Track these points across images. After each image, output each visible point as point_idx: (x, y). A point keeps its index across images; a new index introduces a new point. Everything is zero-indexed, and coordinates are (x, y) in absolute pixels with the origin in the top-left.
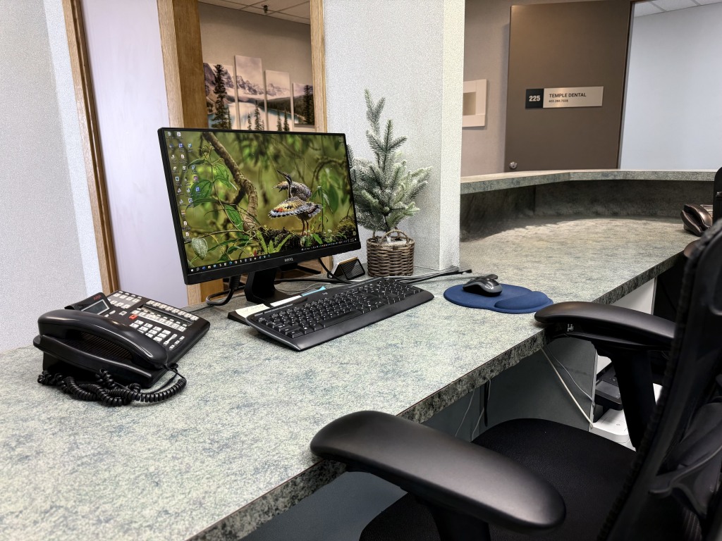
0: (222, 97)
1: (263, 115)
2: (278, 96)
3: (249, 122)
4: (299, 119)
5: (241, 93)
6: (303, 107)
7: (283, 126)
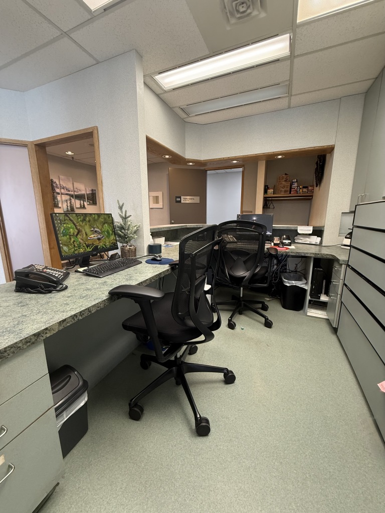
0: (54, 193)
1: (73, 200)
2: (79, 193)
3: (67, 203)
4: (90, 202)
5: (63, 191)
6: (91, 197)
7: (82, 205)
